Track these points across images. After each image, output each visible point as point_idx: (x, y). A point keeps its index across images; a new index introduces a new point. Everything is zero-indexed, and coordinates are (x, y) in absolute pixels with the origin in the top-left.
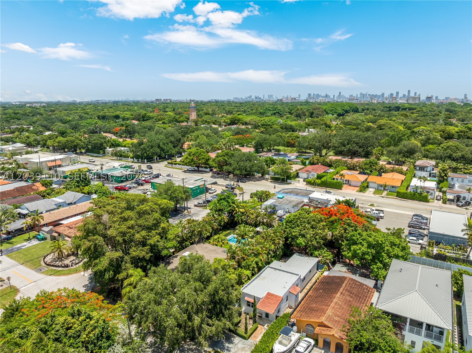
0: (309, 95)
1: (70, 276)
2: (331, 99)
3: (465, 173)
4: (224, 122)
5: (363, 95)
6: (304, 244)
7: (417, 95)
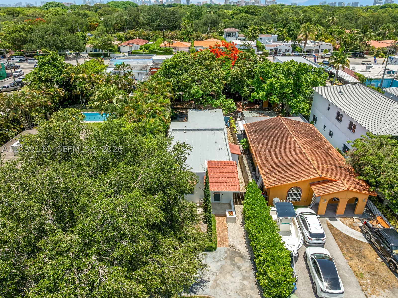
3: (268, 33)
6: (201, 92)
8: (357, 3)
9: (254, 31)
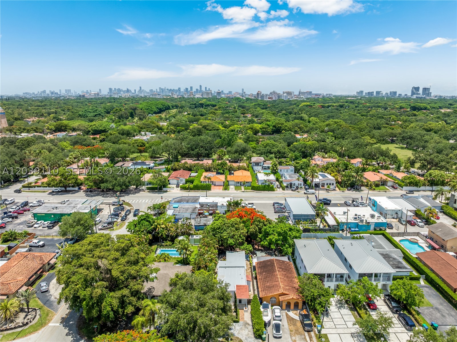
0: (110, 89)
1: (40, 332)
2: (133, 93)
3: (287, 165)
4: (48, 129)
5: (162, 90)
6: (233, 243)
7: (208, 89)
8: (395, 93)
9: (275, 165)
